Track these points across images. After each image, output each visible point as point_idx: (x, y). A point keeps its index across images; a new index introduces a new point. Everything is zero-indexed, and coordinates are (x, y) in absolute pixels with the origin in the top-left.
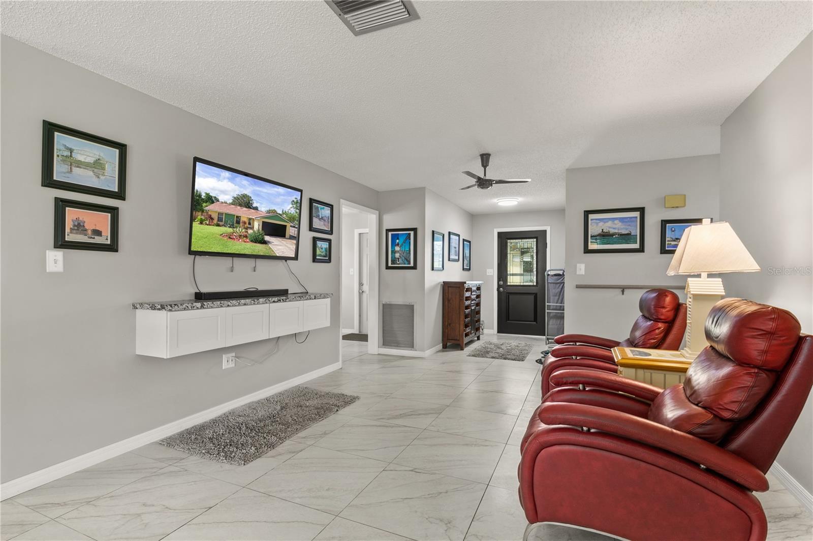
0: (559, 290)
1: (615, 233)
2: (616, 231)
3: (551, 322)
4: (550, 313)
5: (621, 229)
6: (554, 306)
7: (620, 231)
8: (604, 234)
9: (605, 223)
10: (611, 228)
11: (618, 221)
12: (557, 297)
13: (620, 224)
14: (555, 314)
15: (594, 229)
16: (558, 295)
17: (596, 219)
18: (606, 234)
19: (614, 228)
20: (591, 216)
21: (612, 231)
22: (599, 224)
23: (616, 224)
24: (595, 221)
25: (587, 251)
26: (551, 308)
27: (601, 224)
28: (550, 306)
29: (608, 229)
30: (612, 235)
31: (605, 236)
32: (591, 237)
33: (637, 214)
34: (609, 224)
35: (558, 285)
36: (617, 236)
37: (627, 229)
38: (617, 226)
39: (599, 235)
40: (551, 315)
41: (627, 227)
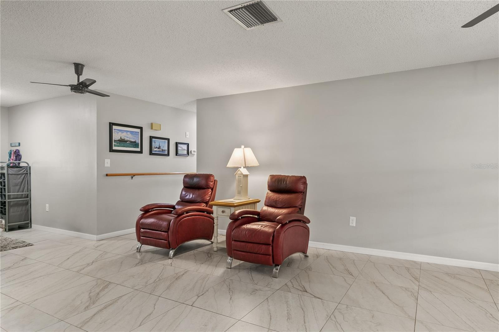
0: (21, 180)
1: (128, 140)
2: (129, 139)
3: (11, 210)
4: (11, 201)
5: (131, 138)
6: (15, 195)
7: (130, 140)
8: (122, 140)
9: (122, 133)
10: (126, 137)
11: (129, 133)
12: (18, 187)
13: (130, 135)
14: (15, 202)
15: (116, 136)
16: (19, 184)
17: (117, 130)
18: (123, 140)
19: (127, 137)
20: (114, 127)
21: (126, 139)
22: (119, 133)
23: (128, 135)
24: (116, 131)
25: (111, 150)
26: (12, 197)
27: (120, 133)
28: (10, 195)
29: (124, 137)
30: (126, 141)
31: (122, 142)
32: (114, 141)
33: (139, 130)
34: (125, 134)
35: (20, 176)
36: (129, 142)
37: (134, 139)
38: (128, 136)
39: (119, 140)
40: (12, 203)
41: (135, 138)
